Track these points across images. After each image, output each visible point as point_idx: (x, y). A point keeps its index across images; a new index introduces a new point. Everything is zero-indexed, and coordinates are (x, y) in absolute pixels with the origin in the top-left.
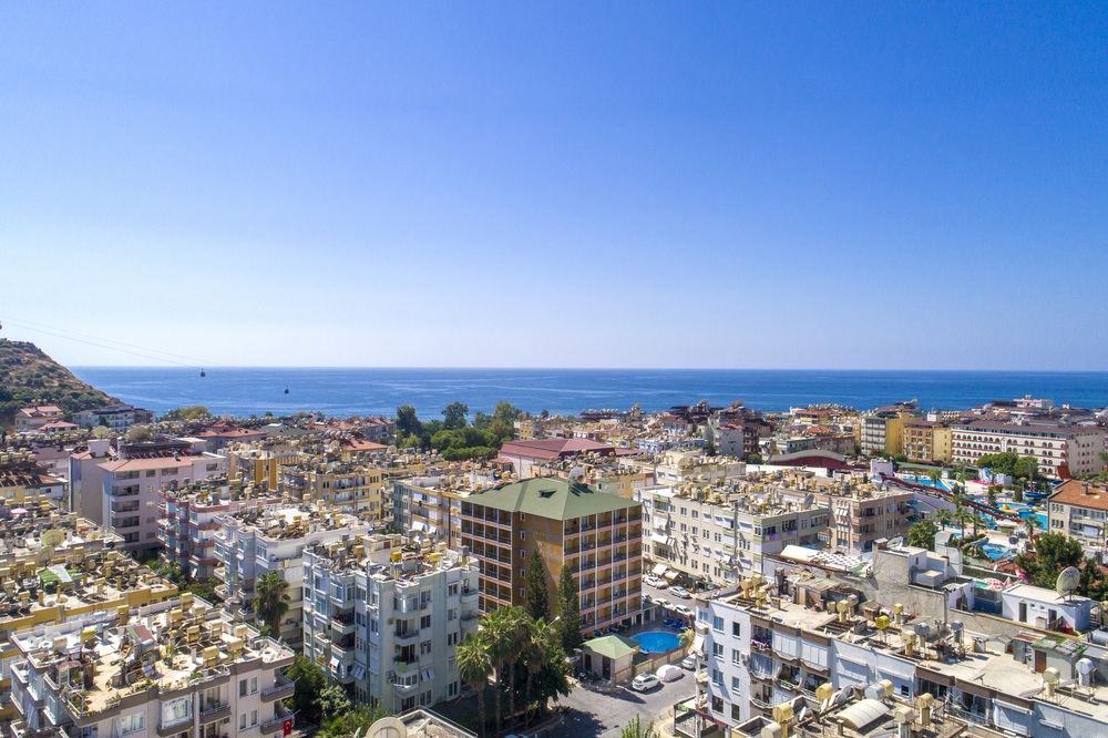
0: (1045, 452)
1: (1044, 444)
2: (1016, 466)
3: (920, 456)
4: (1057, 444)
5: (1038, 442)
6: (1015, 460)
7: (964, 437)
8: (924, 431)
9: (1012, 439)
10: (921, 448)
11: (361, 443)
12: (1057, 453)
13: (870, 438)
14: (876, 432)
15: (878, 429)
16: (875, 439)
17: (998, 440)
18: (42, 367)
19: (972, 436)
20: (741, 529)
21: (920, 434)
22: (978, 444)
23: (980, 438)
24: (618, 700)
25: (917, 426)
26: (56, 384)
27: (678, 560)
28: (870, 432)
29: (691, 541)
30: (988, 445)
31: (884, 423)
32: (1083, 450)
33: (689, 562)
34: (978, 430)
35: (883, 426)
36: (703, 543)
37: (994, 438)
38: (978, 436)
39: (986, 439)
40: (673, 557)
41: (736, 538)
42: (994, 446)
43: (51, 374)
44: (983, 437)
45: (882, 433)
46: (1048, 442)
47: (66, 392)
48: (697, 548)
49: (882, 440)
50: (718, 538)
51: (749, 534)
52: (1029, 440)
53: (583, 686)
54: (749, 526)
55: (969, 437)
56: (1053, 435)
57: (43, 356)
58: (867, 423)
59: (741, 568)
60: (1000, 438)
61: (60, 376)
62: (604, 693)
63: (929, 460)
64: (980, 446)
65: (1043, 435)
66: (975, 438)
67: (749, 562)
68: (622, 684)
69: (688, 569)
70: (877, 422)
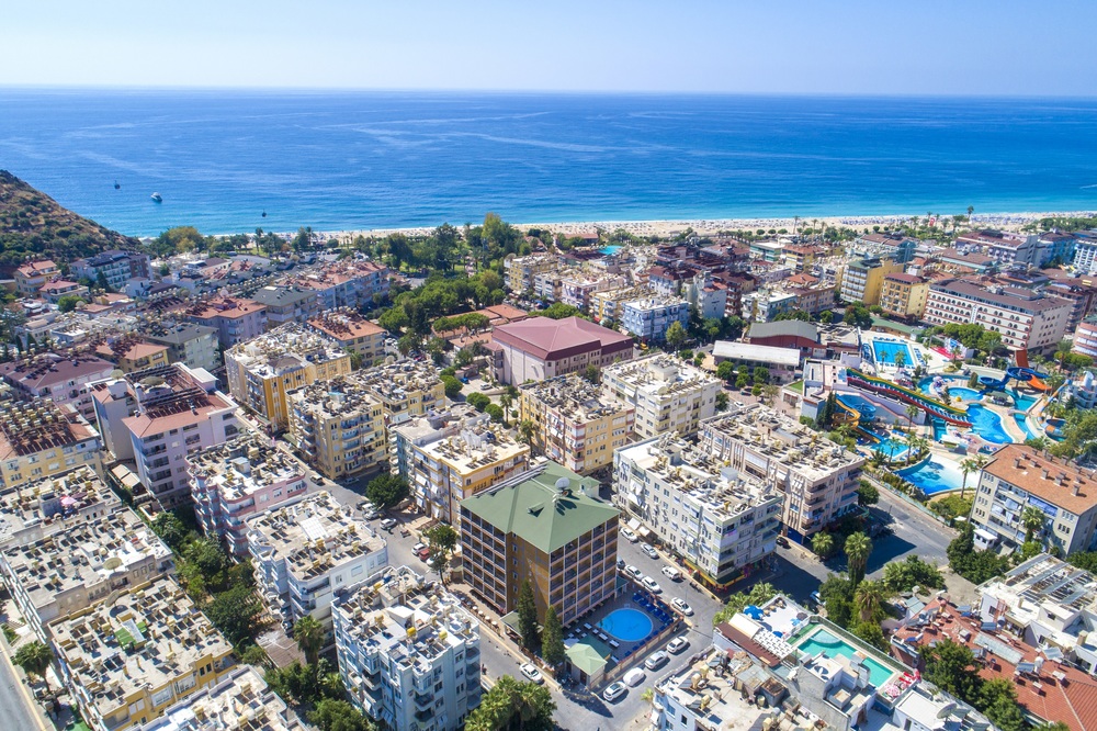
0: (1011, 325)
1: (1012, 317)
2: (980, 340)
3: (895, 309)
4: (1024, 318)
5: (1007, 314)
6: (980, 335)
7: (939, 298)
8: (903, 286)
9: (984, 308)
10: (896, 301)
11: (358, 328)
12: (1022, 327)
13: (850, 285)
14: (857, 280)
15: (860, 277)
16: (855, 286)
17: (970, 306)
18: (24, 202)
19: (947, 298)
20: (704, 522)
21: (899, 288)
22: (950, 307)
23: (954, 302)
24: (592, 712)
25: (897, 280)
26: (43, 222)
27: (649, 522)
28: (851, 278)
29: (662, 513)
30: (960, 309)
31: (865, 272)
32: (1048, 323)
33: (659, 527)
34: (953, 293)
35: (864, 275)
36: (673, 519)
37: (967, 304)
38: (952, 299)
39: (959, 303)
40: (646, 518)
41: (700, 527)
42: (965, 311)
43: (34, 209)
44: (957, 301)
45: (863, 281)
46: (1016, 316)
47: (56, 230)
48: (666, 520)
49: (861, 288)
50: (684, 519)
51: (711, 529)
52: (999, 311)
53: (564, 693)
54: (713, 523)
55: (944, 299)
56: (1022, 310)
57: (21, 185)
58: (849, 270)
59: (703, 552)
60: (972, 305)
61: (44, 209)
62: (581, 703)
63: (903, 314)
64: (952, 309)
65: (1013, 308)
66: (949, 301)
67: (709, 549)
68: (596, 690)
69: (657, 531)
70: (860, 270)
